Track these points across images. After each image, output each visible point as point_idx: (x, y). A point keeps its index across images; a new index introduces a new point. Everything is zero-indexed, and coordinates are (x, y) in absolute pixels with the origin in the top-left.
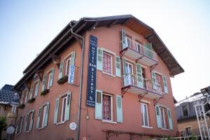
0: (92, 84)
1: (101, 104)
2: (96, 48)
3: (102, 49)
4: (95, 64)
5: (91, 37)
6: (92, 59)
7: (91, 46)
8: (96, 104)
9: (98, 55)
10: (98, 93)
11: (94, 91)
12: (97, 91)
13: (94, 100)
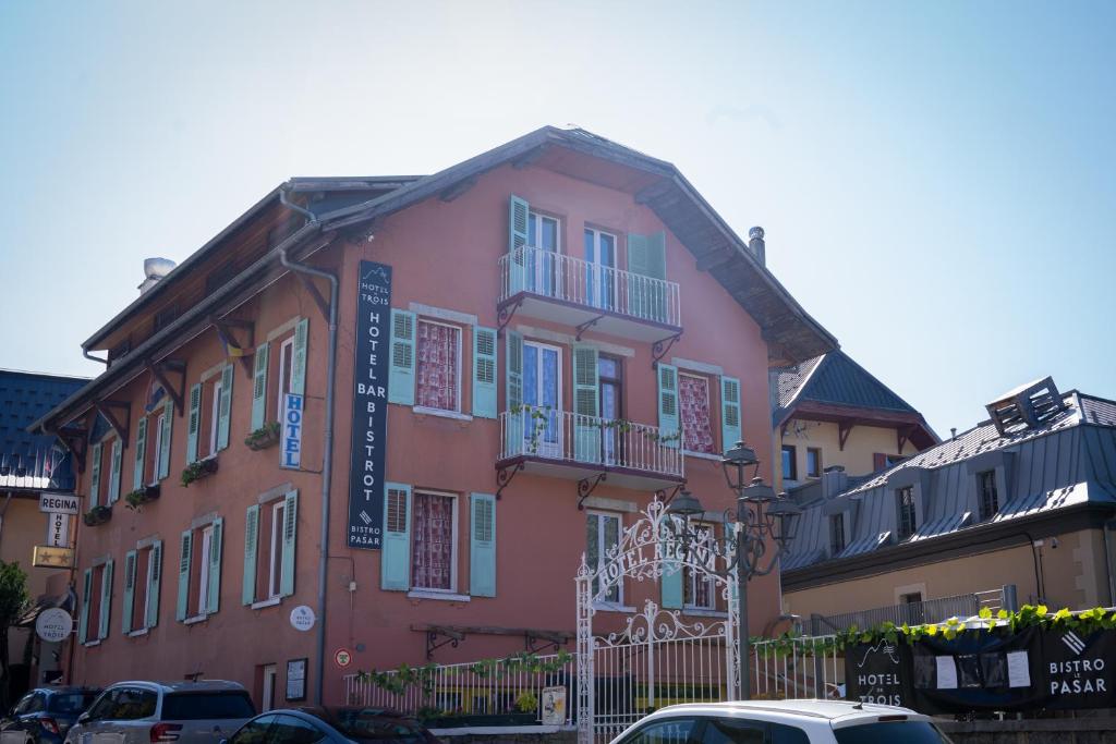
0: (369, 465)
1: (407, 535)
2: (385, 313)
3: (414, 311)
4: (382, 380)
5: (365, 266)
6: (370, 364)
7: (364, 309)
8: (387, 534)
9: (393, 340)
10: (393, 493)
11: (378, 488)
12: (388, 486)
13: (377, 523)
